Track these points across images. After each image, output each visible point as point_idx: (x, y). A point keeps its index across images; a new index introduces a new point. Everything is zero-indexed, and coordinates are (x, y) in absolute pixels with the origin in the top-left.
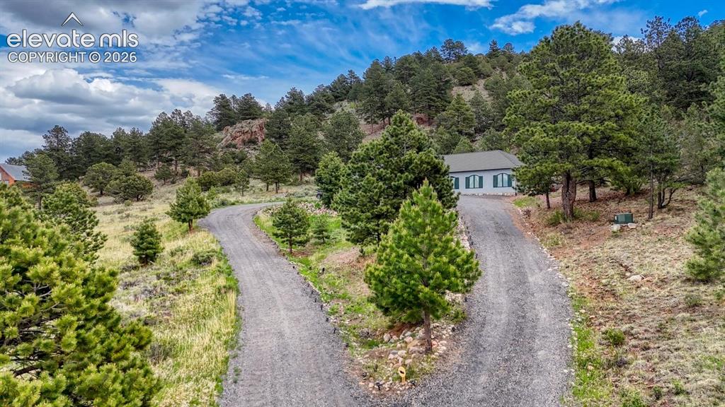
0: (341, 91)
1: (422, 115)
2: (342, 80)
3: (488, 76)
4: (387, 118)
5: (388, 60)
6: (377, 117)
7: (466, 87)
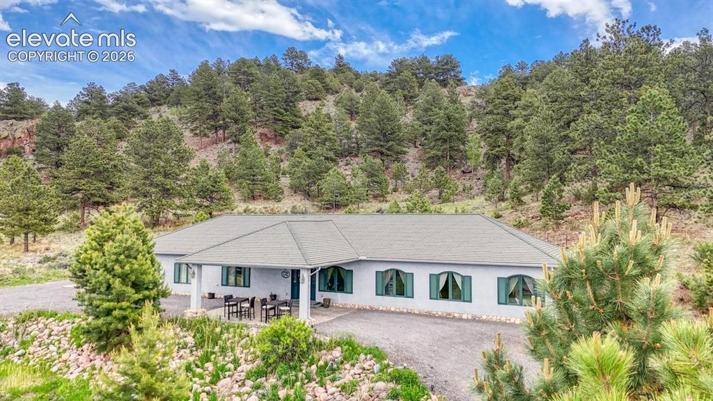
0: (159, 94)
1: (265, 130)
2: (161, 80)
3: (337, 92)
4: (221, 131)
5: (220, 62)
6: (208, 129)
7: (314, 102)
